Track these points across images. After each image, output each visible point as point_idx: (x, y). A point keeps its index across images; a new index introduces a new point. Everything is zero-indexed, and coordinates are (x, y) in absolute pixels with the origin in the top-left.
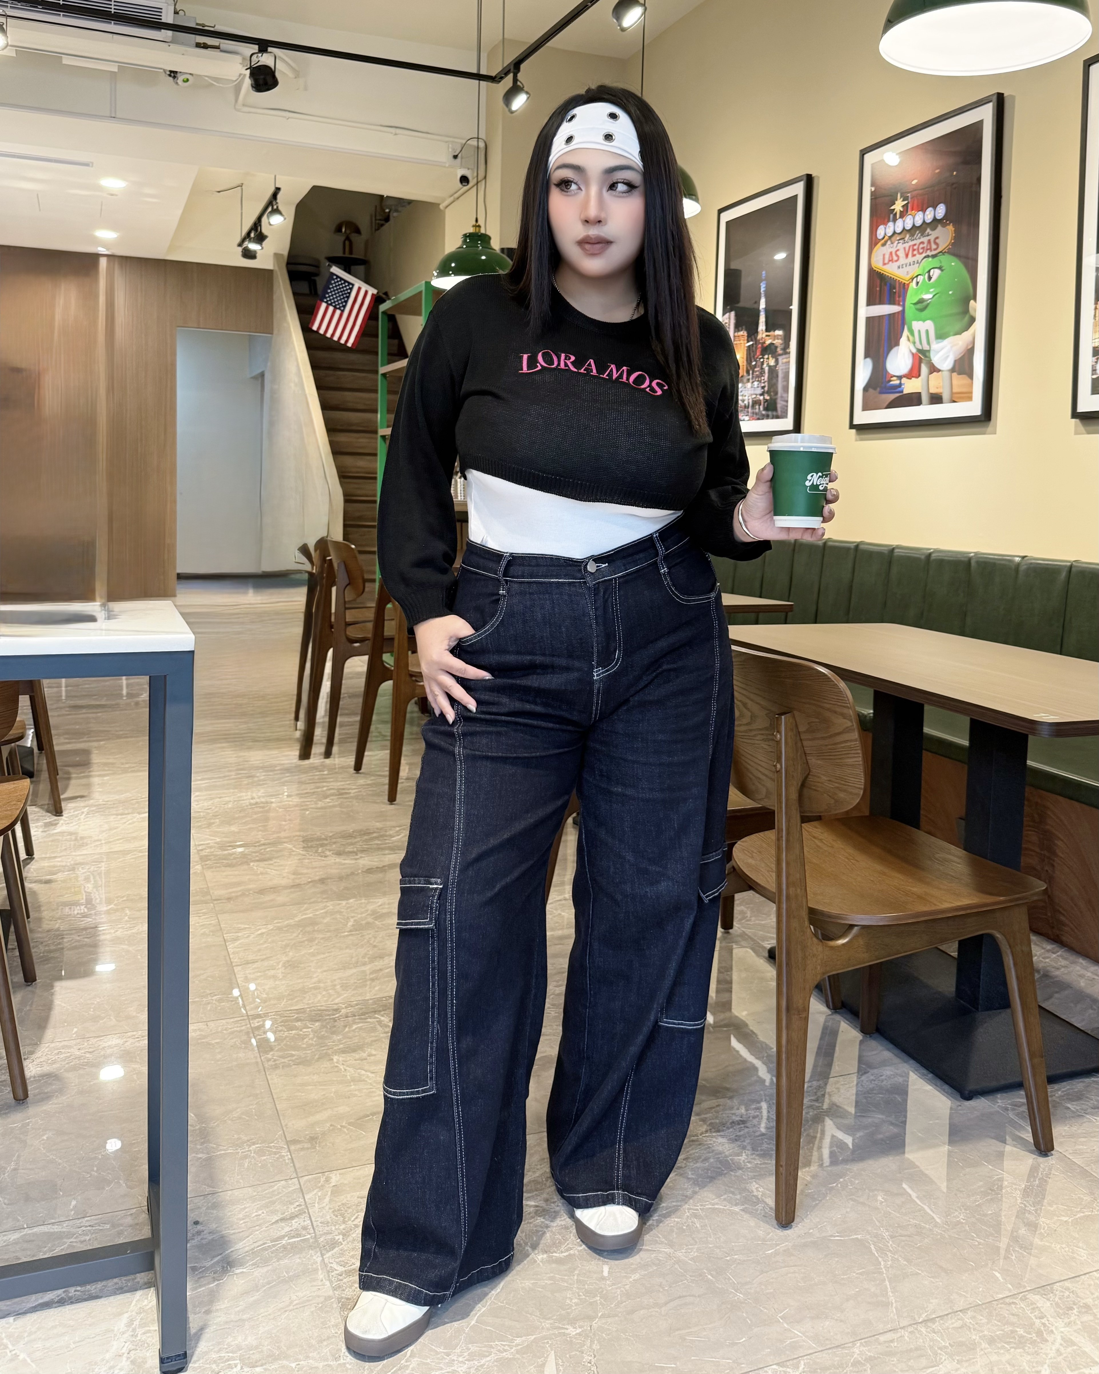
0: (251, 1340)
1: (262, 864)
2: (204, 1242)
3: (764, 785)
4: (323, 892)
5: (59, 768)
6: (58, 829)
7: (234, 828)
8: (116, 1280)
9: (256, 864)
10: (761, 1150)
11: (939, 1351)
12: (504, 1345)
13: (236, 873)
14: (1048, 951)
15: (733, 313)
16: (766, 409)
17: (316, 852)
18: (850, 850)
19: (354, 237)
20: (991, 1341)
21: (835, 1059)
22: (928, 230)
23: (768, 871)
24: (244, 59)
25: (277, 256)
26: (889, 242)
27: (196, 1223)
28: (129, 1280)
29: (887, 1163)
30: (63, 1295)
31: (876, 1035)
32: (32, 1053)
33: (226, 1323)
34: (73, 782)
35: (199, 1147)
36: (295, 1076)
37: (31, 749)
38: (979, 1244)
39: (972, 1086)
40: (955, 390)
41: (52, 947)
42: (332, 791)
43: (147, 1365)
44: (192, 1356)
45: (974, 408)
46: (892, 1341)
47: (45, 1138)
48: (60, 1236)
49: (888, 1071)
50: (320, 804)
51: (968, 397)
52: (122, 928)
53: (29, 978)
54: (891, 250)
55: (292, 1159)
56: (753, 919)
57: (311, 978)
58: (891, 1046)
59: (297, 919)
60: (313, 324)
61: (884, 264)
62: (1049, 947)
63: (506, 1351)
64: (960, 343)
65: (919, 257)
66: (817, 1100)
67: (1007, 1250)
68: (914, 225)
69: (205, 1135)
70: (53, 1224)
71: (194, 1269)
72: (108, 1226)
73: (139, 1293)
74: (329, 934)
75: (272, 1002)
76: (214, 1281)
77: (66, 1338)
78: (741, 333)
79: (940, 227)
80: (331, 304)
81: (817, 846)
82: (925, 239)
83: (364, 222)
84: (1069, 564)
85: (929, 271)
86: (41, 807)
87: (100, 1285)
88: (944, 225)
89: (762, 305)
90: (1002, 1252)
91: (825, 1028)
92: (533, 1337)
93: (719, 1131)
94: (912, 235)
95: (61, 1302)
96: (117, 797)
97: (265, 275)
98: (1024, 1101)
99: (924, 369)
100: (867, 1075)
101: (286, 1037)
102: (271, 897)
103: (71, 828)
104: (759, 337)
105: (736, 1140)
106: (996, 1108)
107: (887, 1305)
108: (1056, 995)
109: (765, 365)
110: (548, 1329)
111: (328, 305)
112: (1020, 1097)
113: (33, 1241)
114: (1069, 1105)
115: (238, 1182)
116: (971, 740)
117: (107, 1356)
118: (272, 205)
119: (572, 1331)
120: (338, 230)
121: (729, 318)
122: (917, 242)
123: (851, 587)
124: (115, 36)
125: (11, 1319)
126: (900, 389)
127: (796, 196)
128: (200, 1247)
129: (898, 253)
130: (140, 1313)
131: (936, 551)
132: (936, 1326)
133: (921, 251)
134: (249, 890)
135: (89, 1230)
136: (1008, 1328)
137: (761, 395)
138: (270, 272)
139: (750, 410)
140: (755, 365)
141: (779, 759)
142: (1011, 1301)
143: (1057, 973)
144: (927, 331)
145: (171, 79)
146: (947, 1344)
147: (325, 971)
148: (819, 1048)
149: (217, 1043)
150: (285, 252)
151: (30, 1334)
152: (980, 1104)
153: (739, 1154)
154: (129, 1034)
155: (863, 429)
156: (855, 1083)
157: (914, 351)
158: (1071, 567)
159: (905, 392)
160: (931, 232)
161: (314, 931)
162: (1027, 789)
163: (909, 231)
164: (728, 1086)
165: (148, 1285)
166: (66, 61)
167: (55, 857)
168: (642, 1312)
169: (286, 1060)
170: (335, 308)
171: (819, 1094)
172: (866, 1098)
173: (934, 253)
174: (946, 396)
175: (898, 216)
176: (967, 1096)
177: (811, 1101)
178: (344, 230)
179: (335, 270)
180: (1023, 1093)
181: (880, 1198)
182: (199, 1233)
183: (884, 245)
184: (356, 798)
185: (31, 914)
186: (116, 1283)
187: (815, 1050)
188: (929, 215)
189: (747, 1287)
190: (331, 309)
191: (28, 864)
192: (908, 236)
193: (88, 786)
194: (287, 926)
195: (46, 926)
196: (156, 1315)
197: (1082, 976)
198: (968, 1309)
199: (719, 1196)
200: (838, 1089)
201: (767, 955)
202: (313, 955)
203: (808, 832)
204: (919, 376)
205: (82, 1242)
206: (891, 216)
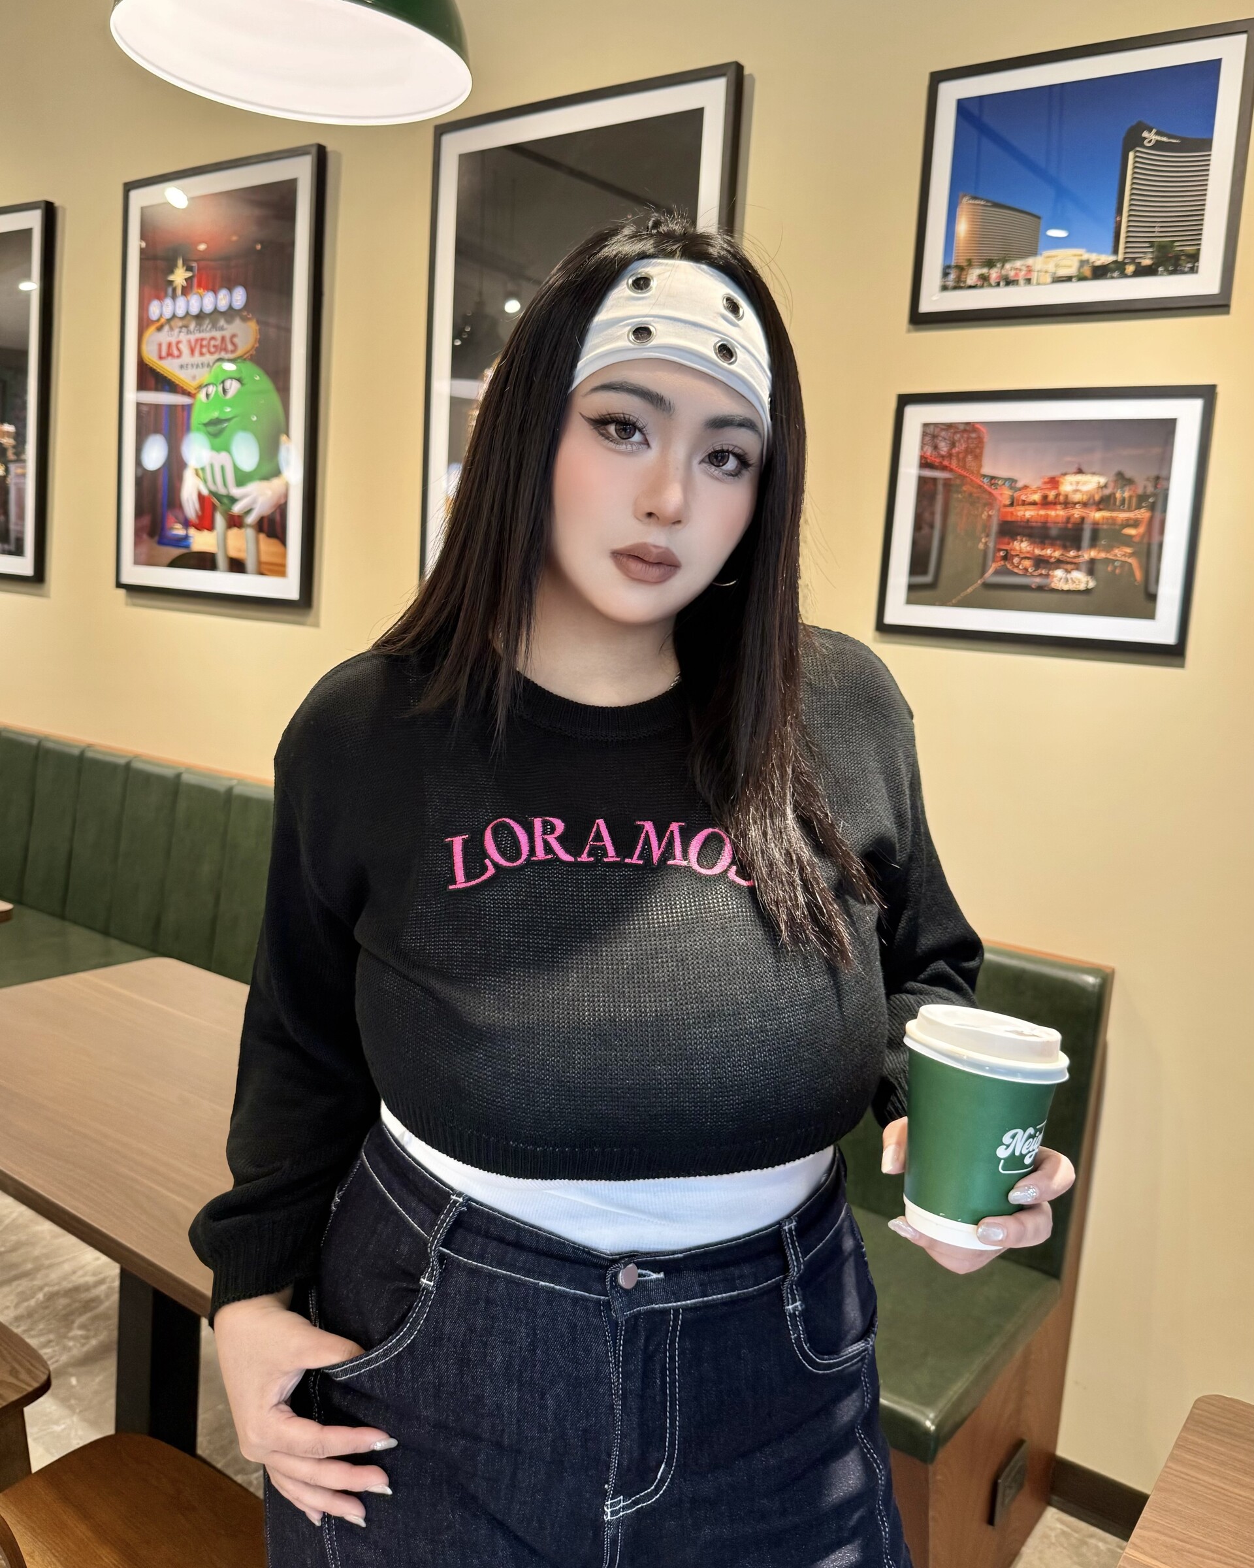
26: (166, 328)
40: (262, 557)
45: (288, 588)
51: (279, 570)
54: (169, 339)
61: (161, 358)
65: (211, 358)
68: (203, 310)
79: (238, 321)
88: (244, 319)
99: (220, 521)
122: (207, 335)
126: (186, 543)
127: (31, 229)
144: (222, 468)
155: (137, 592)
157: (205, 492)
159: (195, 548)
173: (231, 356)
174: (250, 564)
175: (179, 291)
183: (160, 329)
188: (223, 300)
204: (213, 527)
206: (170, 290)
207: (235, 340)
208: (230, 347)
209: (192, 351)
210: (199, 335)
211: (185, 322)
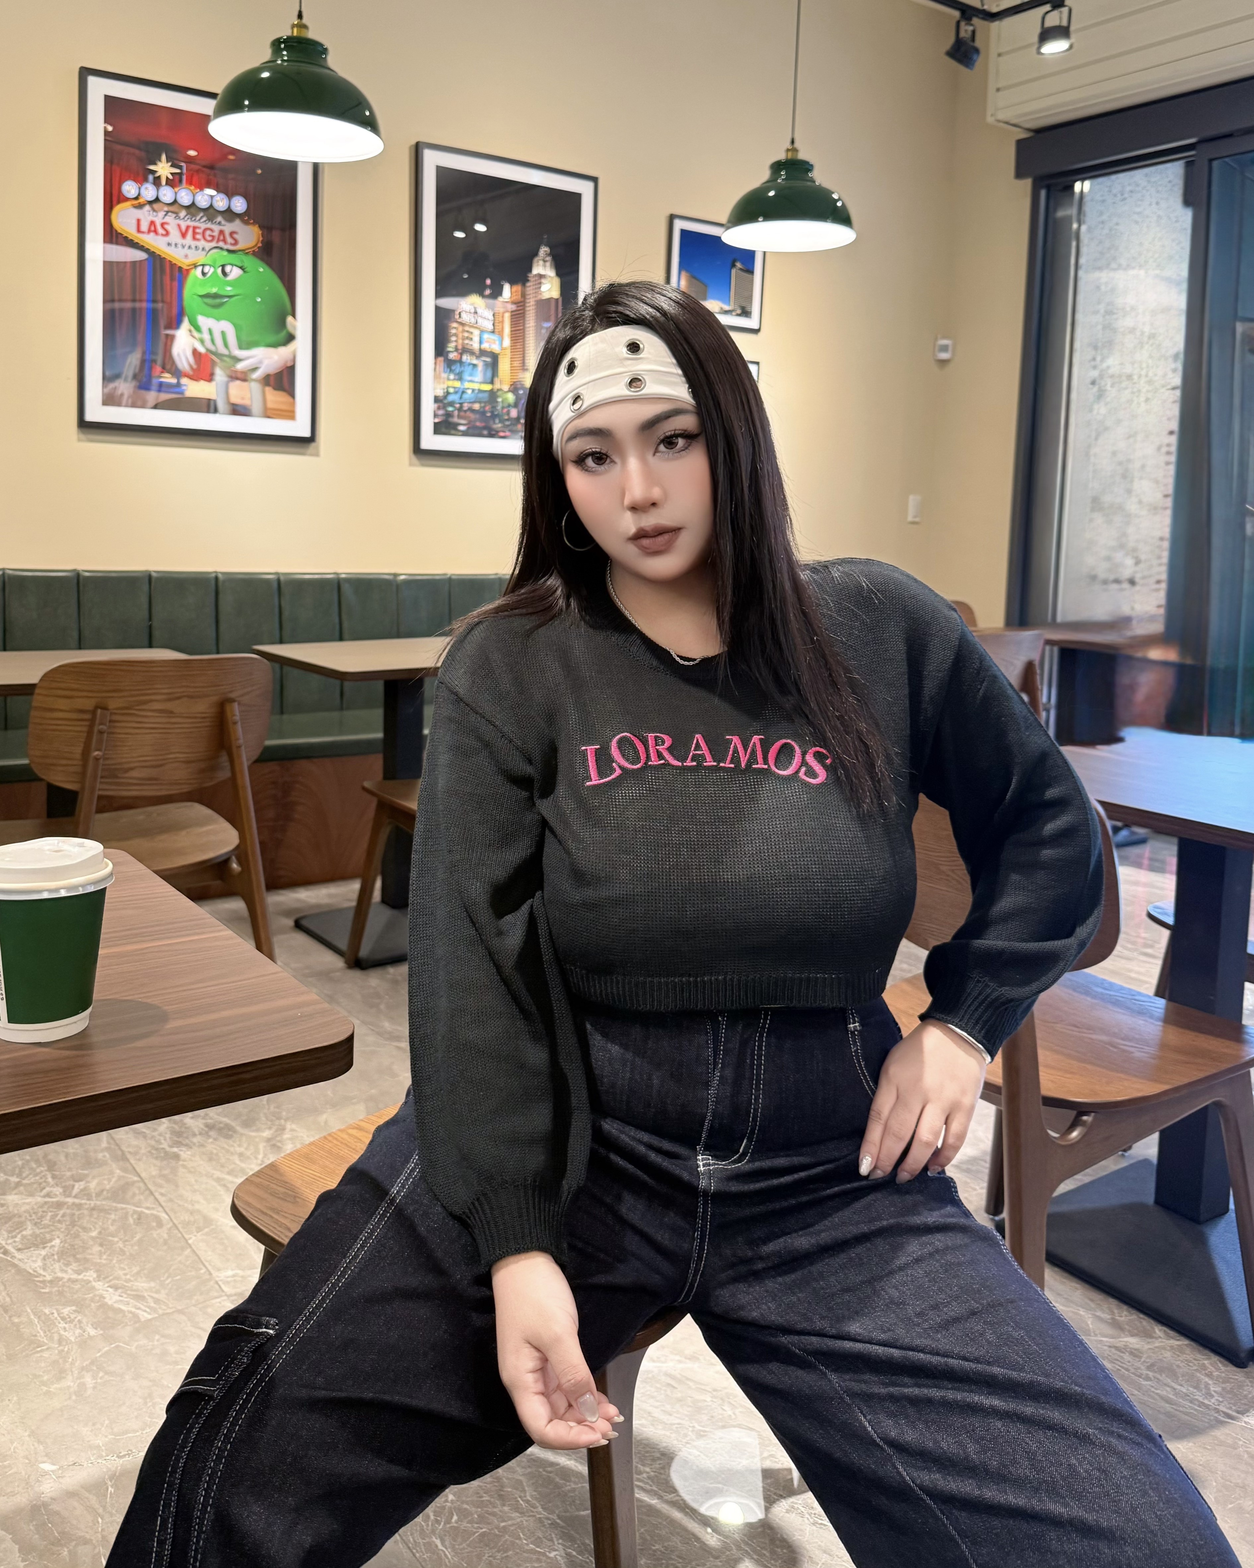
22: (220, 219)
26: (148, 208)
40: (269, 405)
45: (299, 428)
54: (152, 218)
61: (139, 233)
64: (276, 357)
65: (206, 245)
68: (194, 204)
79: (238, 222)
82: (214, 227)
85: (224, 266)
88: (246, 223)
94: (192, 215)
99: (220, 375)
122: (201, 225)
126: (177, 390)
129: (166, 226)
133: (208, 238)
144: (224, 333)
155: (106, 429)
160: (224, 223)
173: (230, 247)
174: (256, 410)
175: (163, 181)
183: (137, 206)
188: (220, 202)
192: (183, 213)
204: (212, 380)
206: (151, 177)
207: (235, 236)
208: (230, 240)
209: (183, 234)
210: (191, 223)
211: (172, 208)
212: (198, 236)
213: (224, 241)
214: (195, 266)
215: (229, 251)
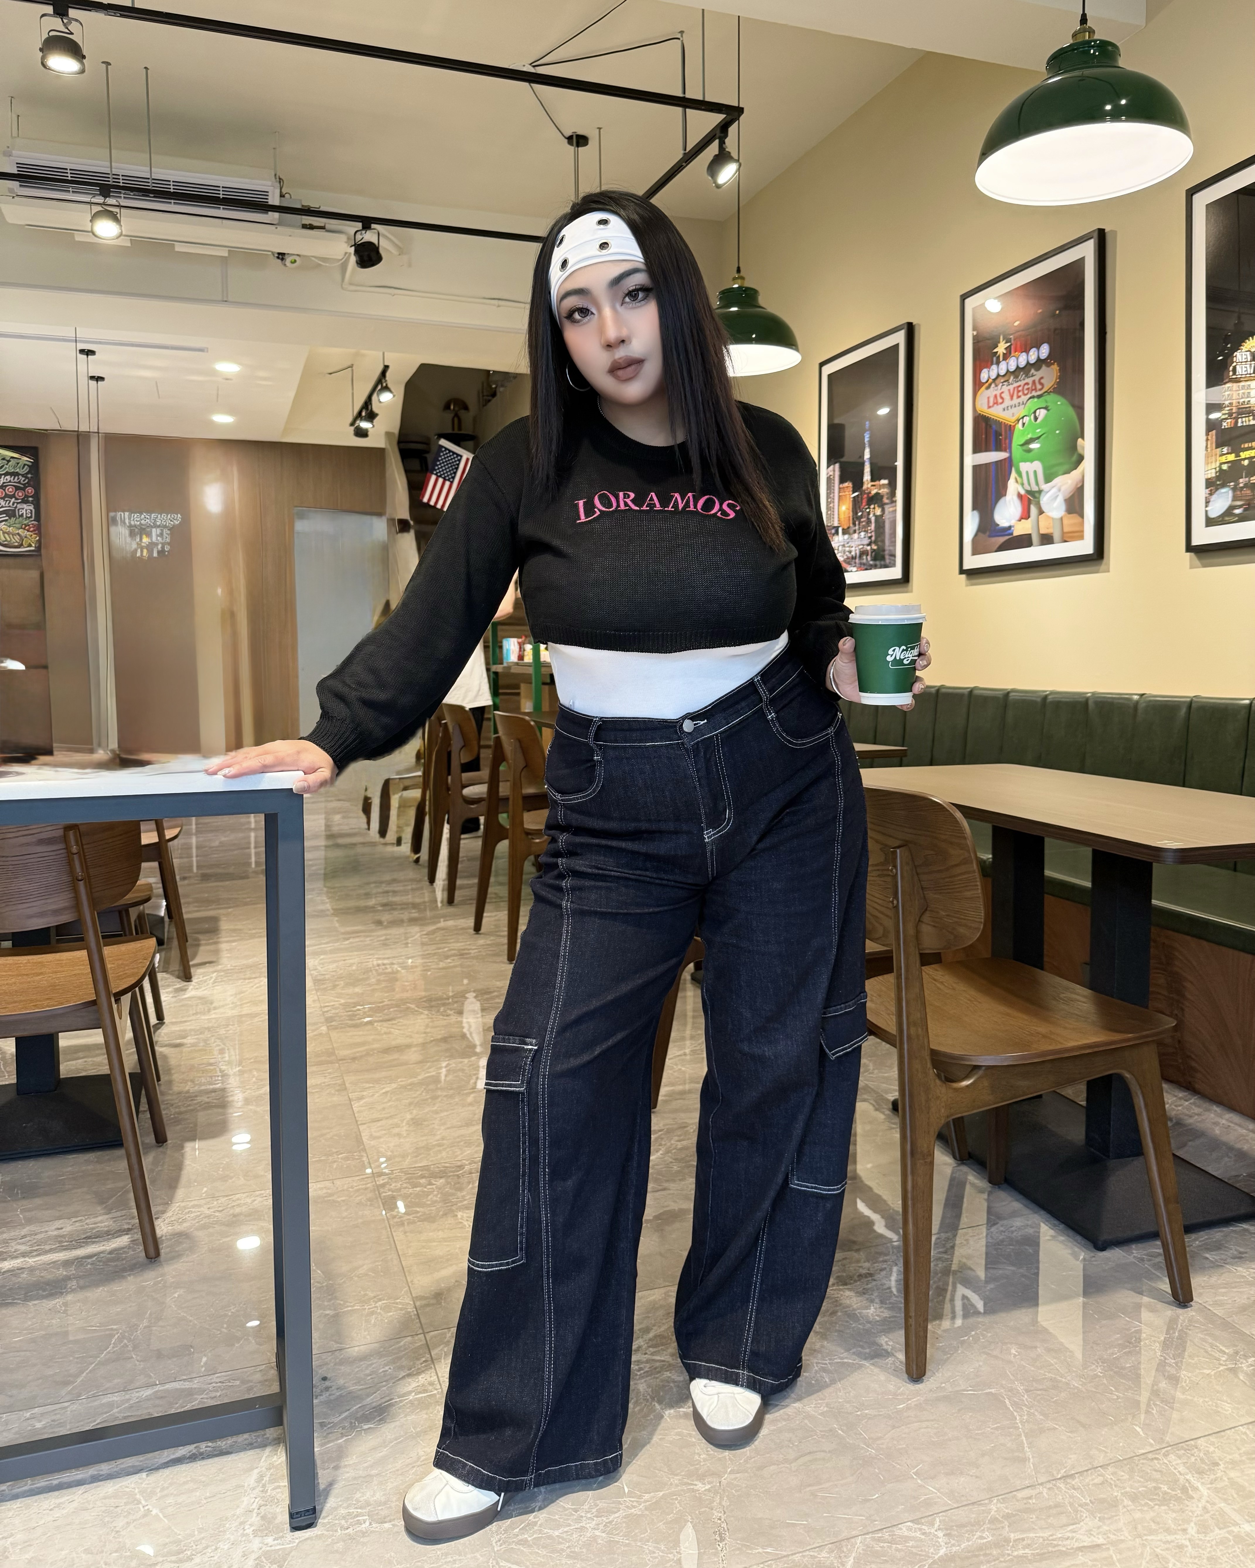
0: (379, 1496)
1: (385, 1024)
2: (332, 1397)
3: (881, 924)
4: (447, 1050)
5: (188, 935)
6: (188, 995)
7: (358, 990)
8: (246, 1436)
9: (379, 1024)
10: (890, 1303)
11: (1080, 1508)
12: (633, 1502)
13: (361, 1033)
14: (1180, 1098)
15: (837, 466)
16: (875, 559)
17: (438, 1011)
18: (973, 992)
19: (462, 413)
20: (1134, 1498)
21: (964, 1211)
22: (1033, 371)
23: (889, 1014)
24: (348, 239)
25: (388, 434)
26: (993, 385)
27: (325, 1379)
28: (258, 1436)
29: (1020, 1317)
30: (194, 1451)
31: (1005, 1186)
32: (164, 1212)
33: (355, 1478)
34: (202, 948)
35: (326, 1303)
36: (420, 1232)
37: (162, 918)
38: (1118, 1398)
39: (1105, 1237)
40: (1066, 529)
41: (183, 1109)
42: (453, 952)
43: (277, 1521)
44: (321, 1511)
45: (1086, 546)
46: (1030, 1498)
47: (176, 1295)
48: (190, 1393)
49: (1018, 1222)
50: (442, 965)
51: (1078, 535)
52: (250, 1089)
53: (161, 1139)
54: (995, 392)
55: (418, 1314)
56: (876, 1071)
57: (435, 1135)
58: (1021, 1197)
59: (420, 1077)
60: (423, 497)
61: (989, 407)
62: (1181, 1095)
63: (634, 1507)
64: (1070, 482)
65: (1024, 398)
66: (945, 1252)
67: (1148, 1405)
68: (1018, 367)
69: (331, 1292)
70: (184, 1380)
71: (322, 1425)
72: (238, 1383)
73: (268, 1450)
74: (451, 1092)
75: (397, 1159)
76: (342, 1437)
77: (198, 1494)
78: (846, 484)
79: (1044, 367)
80: (440, 476)
81: (939, 988)
82: (1030, 380)
83: (472, 401)
84: (1189, 700)
85: (1035, 412)
86: (172, 973)
87: (230, 1441)
88: (1049, 365)
89: (867, 455)
90: (1143, 1407)
91: (952, 1179)
92: (661, 1494)
93: (846, 1284)
94: (1016, 377)
95: (193, 1458)
96: (245, 962)
97: (378, 454)
98: (1161, 1251)
99: (1034, 511)
100: (996, 1227)
101: (411, 1194)
102: (396, 1056)
103: (199, 993)
104: (865, 487)
105: (864, 1293)
106: (1131, 1259)
107: (1024, 1460)
108: (1190, 1143)
109: (871, 515)
110: (677, 1486)
111: (438, 477)
112: (1155, 1248)
113: (165, 1397)
114: (1207, 1255)
115: (365, 1338)
116: (1094, 882)
117: (238, 1512)
118: (381, 383)
119: (701, 1487)
120: (447, 407)
121: (834, 471)
122: (1022, 383)
123: (966, 733)
124: (225, 221)
125: (144, 1475)
126: (1010, 532)
127: (898, 344)
128: (328, 1403)
129: (1003, 395)
130: (270, 1469)
131: (1052, 693)
132: (1076, 1482)
133: (1026, 392)
134: (373, 1050)
135: (220, 1387)
136: (1151, 1485)
137: (868, 545)
138: (382, 450)
139: (857, 561)
140: (861, 517)
141: (896, 896)
142: (1154, 1456)
143: (1191, 1121)
144: (1035, 472)
145: (279, 261)
146: (1088, 1501)
147: (448, 1128)
148: (947, 1199)
149: (343, 1201)
150: (396, 431)
151: (163, 1489)
152: (1115, 1255)
153: (867, 1308)
154: (257, 1193)
155: (974, 574)
156: (985, 1234)
157: (1023, 492)
158: (1191, 702)
159: (1016, 534)
160: (1035, 373)
161: (437, 1089)
162: (1153, 929)
163: (1013, 372)
164: (855, 1239)
165: (278, 1441)
166: (179, 248)
167: (185, 1022)
168: (772, 1468)
169: (411, 1217)
170: (445, 480)
171: (949, 1245)
172: (996, 1249)
173: (1039, 393)
174: (1057, 536)
175: (1001, 359)
176: (1101, 1246)
177: (940, 1253)
178: (452, 407)
179: (443, 442)
180: (1159, 1243)
181: (1013, 1351)
182: (327, 1389)
183: (988, 388)
184: (476, 958)
185: (162, 1077)
186: (246, 1439)
187: (943, 1202)
188: (1033, 356)
189: (879, 1442)
190: (441, 480)
191: (159, 1028)
192: (1012, 378)
193: (217, 952)
194: (411, 1084)
195: (176, 1088)
196: (285, 1471)
197: (1216, 1124)
198: (1108, 1465)
199: (848, 1350)
200: (967, 1240)
201: (891, 1106)
202: (436, 1112)
203: (928, 974)
204: (1029, 517)
205: (212, 1398)
206: (995, 359)
207: (1042, 381)
208: (1039, 387)
209: (1012, 397)
210: (1016, 385)
211: (1005, 378)
212: (1020, 394)
213: (1035, 390)
214: (1018, 420)
215: (1039, 397)
